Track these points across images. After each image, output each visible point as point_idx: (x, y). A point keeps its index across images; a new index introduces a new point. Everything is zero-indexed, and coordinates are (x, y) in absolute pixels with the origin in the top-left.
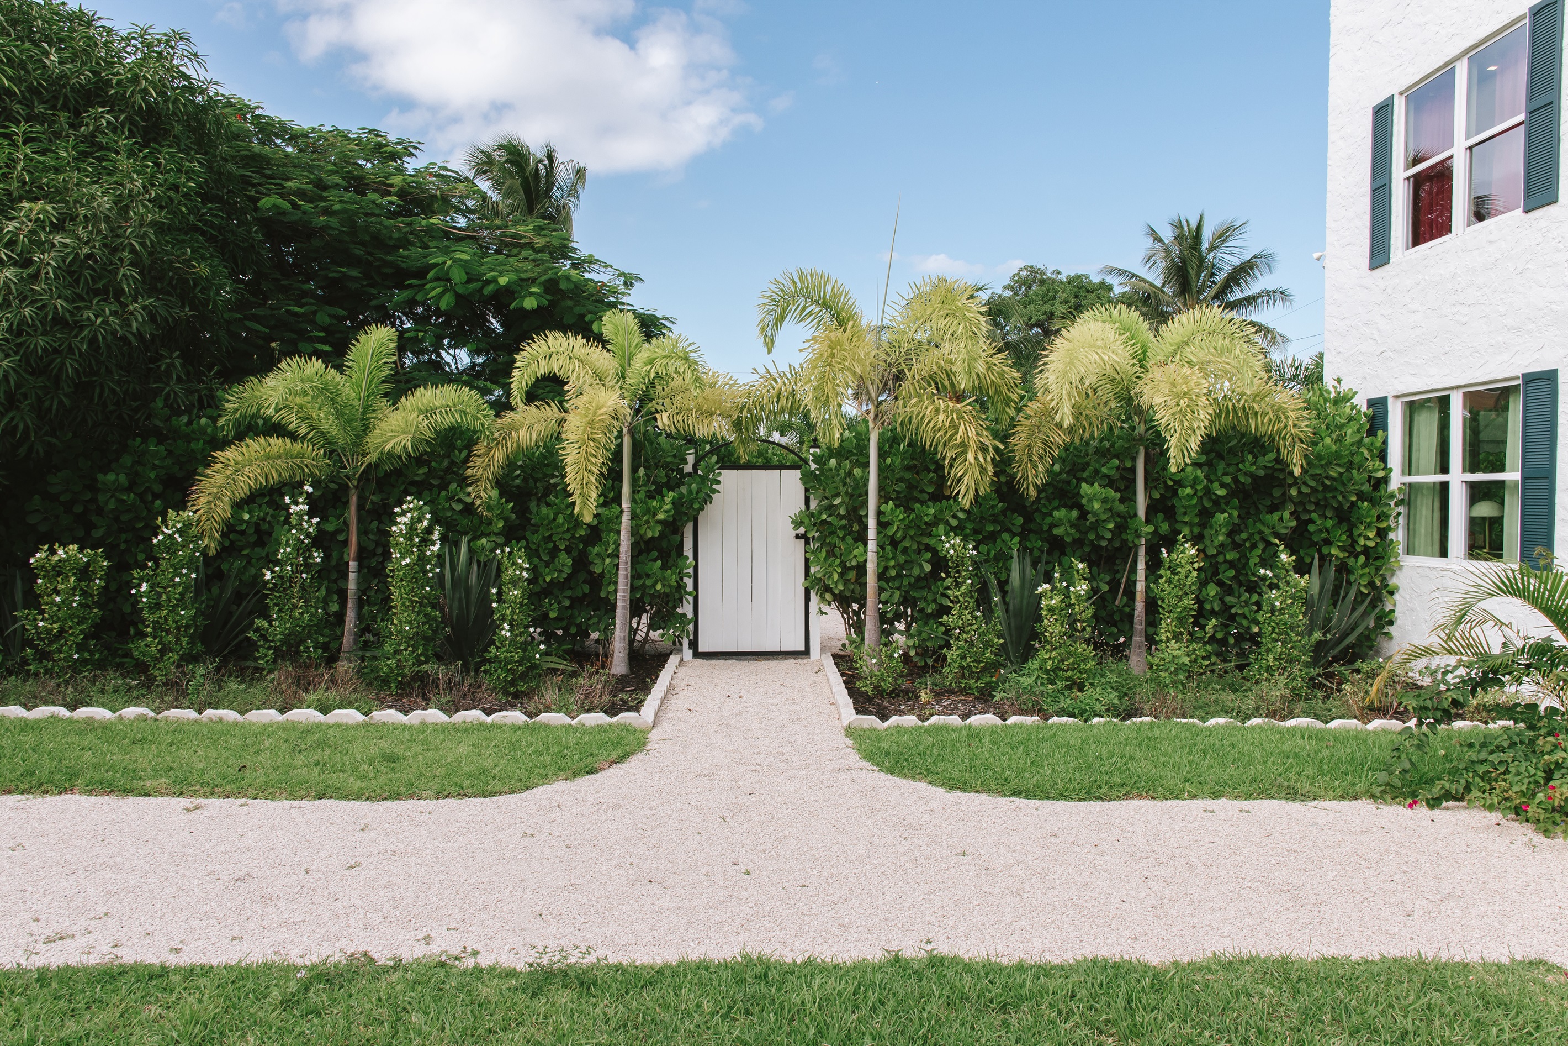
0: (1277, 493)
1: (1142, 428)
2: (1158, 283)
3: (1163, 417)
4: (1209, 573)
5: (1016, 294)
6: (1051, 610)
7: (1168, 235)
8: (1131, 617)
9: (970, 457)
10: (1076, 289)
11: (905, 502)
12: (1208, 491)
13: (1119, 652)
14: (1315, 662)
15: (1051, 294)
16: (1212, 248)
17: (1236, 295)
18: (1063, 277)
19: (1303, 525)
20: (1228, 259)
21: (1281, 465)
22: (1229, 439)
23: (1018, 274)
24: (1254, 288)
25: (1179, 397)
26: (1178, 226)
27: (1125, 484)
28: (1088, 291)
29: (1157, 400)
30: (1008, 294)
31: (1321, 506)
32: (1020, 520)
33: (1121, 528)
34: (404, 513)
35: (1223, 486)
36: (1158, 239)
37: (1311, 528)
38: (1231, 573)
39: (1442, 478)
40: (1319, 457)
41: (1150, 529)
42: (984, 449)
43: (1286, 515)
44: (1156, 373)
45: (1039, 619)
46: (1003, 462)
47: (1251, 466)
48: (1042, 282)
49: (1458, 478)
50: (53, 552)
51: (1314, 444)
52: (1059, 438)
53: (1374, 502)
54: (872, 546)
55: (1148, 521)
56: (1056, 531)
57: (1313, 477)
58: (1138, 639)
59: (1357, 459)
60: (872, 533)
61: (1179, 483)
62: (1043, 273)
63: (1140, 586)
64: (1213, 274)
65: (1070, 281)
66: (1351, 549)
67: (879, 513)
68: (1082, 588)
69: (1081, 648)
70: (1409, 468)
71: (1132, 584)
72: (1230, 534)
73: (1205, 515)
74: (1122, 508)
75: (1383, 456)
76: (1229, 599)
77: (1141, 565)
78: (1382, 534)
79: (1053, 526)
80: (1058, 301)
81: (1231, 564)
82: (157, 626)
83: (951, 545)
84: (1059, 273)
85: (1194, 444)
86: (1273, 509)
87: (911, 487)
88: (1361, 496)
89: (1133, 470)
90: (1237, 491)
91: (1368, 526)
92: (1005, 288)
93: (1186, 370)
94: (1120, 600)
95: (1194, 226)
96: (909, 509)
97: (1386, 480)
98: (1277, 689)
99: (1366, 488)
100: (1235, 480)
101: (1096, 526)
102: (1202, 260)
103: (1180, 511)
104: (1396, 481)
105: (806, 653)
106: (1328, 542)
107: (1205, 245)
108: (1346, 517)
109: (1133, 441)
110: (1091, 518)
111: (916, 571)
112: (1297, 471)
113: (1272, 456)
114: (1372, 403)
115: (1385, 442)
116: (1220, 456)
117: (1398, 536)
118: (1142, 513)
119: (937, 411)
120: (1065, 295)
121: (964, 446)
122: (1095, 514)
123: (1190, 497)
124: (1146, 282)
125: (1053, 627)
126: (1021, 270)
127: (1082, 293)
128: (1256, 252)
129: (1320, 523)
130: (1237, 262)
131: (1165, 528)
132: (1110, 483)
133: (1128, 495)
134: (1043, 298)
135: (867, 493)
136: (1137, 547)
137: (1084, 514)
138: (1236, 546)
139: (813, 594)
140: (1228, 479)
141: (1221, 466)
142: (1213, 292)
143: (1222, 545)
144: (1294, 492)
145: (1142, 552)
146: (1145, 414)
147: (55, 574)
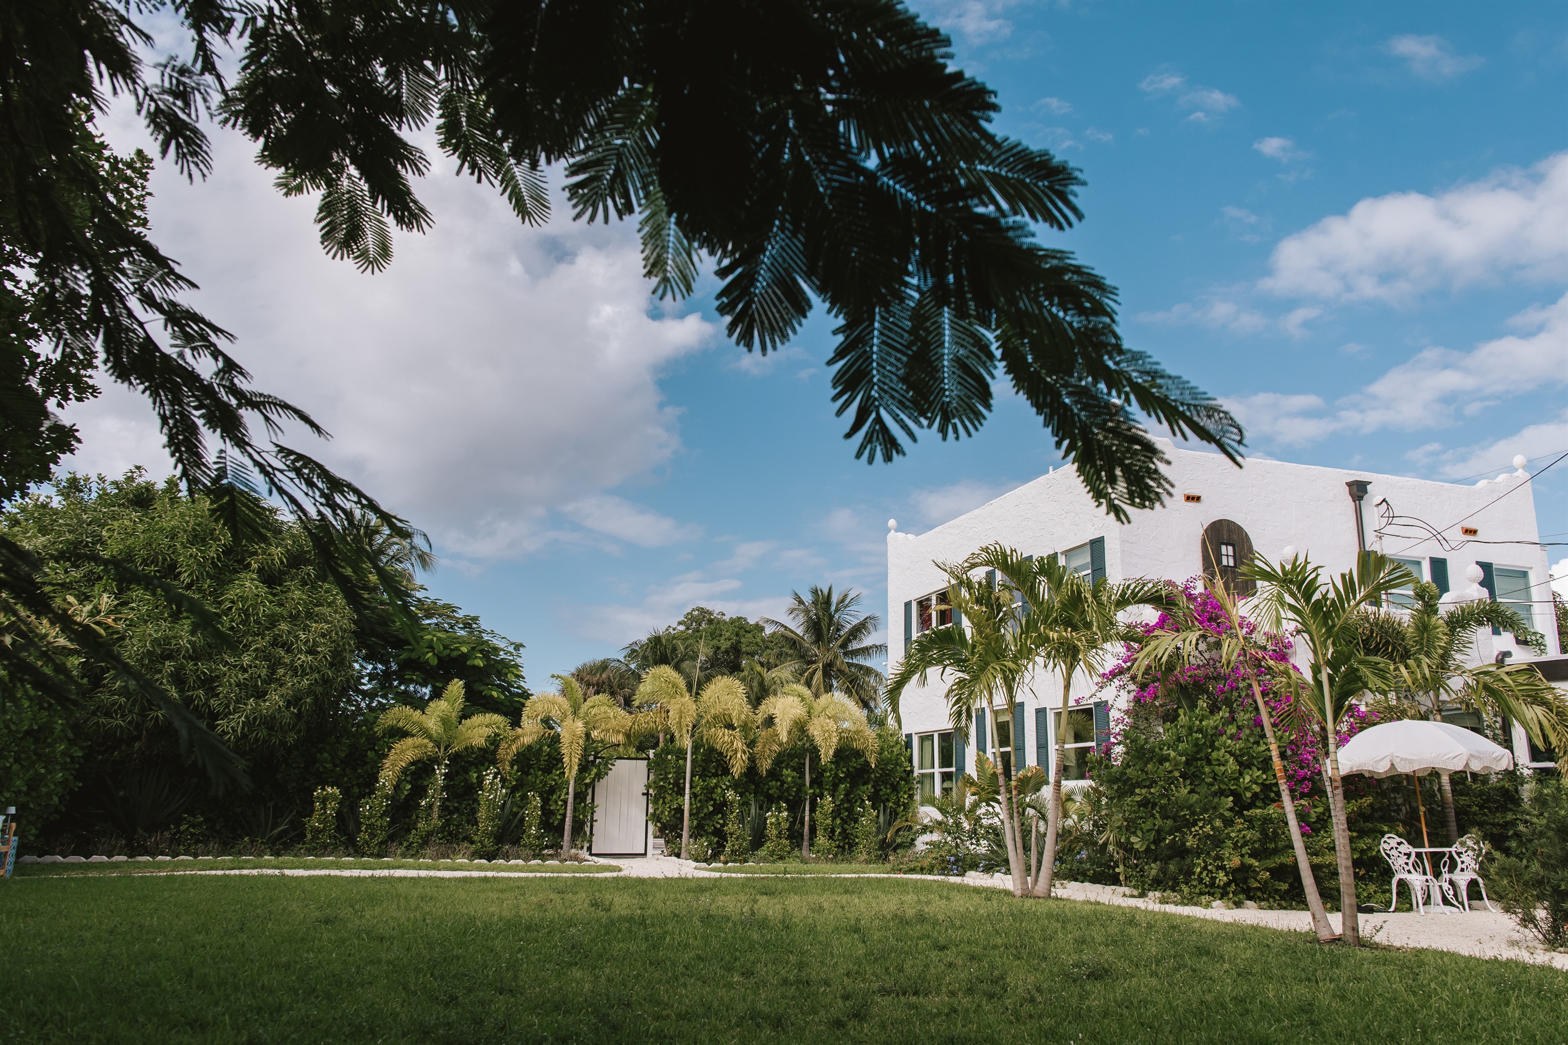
0: (866, 776)
1: (807, 745)
2: (800, 631)
3: (818, 740)
4: (836, 813)
5: (688, 629)
6: (772, 824)
7: (808, 598)
8: (802, 835)
9: (739, 756)
10: (737, 629)
11: (703, 776)
12: (836, 774)
13: (799, 846)
14: (879, 849)
15: (718, 632)
16: (837, 610)
17: (855, 645)
18: (727, 618)
19: (877, 792)
20: (850, 619)
21: (867, 763)
22: (846, 751)
23: (691, 613)
24: (867, 641)
25: (824, 732)
26: (815, 592)
27: (800, 769)
28: (746, 631)
29: (816, 733)
30: (682, 628)
31: (885, 783)
32: (753, 787)
33: (799, 791)
34: (487, 775)
35: (843, 772)
36: (801, 602)
37: (881, 793)
38: (846, 814)
39: (932, 771)
40: (883, 760)
41: (811, 791)
42: (744, 752)
43: (870, 786)
44: (815, 721)
45: (765, 828)
46: (752, 759)
47: (854, 763)
48: (710, 622)
49: (937, 771)
50: (323, 789)
51: (881, 754)
52: (776, 748)
53: (907, 782)
54: (687, 797)
55: (811, 787)
56: (770, 792)
57: (881, 769)
58: (806, 843)
59: (899, 761)
60: (687, 791)
61: (824, 771)
62: (711, 613)
63: (807, 818)
64: (838, 630)
65: (733, 621)
66: (897, 803)
67: (691, 781)
68: (785, 814)
69: (784, 841)
70: (921, 767)
71: (803, 818)
72: (846, 795)
73: (835, 787)
74: (799, 781)
75: (910, 760)
76: (846, 826)
77: (807, 808)
78: (911, 797)
79: (769, 789)
80: (723, 637)
81: (846, 809)
82: (369, 826)
83: (730, 795)
84: (723, 614)
85: (831, 752)
86: (865, 783)
87: (704, 769)
88: (901, 779)
89: (804, 764)
90: (848, 774)
91: (905, 793)
92: (680, 623)
93: (828, 721)
94: (797, 826)
95: (826, 592)
96: (704, 781)
97: (912, 771)
98: (864, 856)
99: (904, 775)
100: (848, 770)
101: (788, 790)
102: (831, 617)
103: (824, 783)
104: (917, 772)
105: (645, 854)
106: (888, 800)
107: (833, 608)
108: (895, 788)
109: (804, 751)
110: (786, 786)
111: (706, 810)
112: (873, 766)
113: (863, 759)
114: (907, 736)
115: (911, 755)
116: (842, 758)
117: (917, 798)
118: (808, 784)
119: (724, 734)
120: (728, 634)
121: (736, 751)
122: (788, 783)
123: (829, 777)
124: (792, 632)
125: (772, 832)
126: (693, 610)
127: (742, 632)
128: (867, 615)
129: (885, 791)
130: (855, 622)
131: (818, 791)
132: (794, 769)
133: (802, 776)
134: (711, 635)
135: (685, 773)
136: (805, 799)
137: (783, 783)
138: (849, 801)
139: (650, 823)
140: (845, 770)
141: (842, 764)
142: (839, 642)
143: (842, 800)
144: (873, 776)
145: (808, 803)
146: (811, 740)
147: (324, 801)
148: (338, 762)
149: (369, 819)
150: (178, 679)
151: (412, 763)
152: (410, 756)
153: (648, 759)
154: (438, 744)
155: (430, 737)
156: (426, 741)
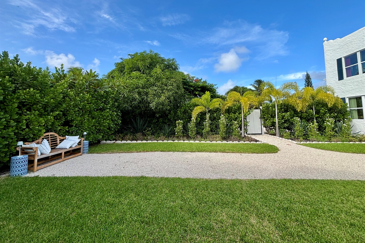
33: (312, 116)
55: (316, 115)
67: (278, 114)
73: (324, 114)
74: (312, 113)
101: (309, 115)
103: (320, 113)
104: (348, 109)
105: (261, 134)
114: (341, 98)
131: (318, 116)
136: (314, 118)
139: (262, 126)
147: (179, 124)
148: (182, 113)
149: (191, 128)
150: (139, 93)
151: (200, 113)
152: (199, 111)
153: (260, 109)
154: (205, 107)
155: (203, 106)
156: (203, 107)
